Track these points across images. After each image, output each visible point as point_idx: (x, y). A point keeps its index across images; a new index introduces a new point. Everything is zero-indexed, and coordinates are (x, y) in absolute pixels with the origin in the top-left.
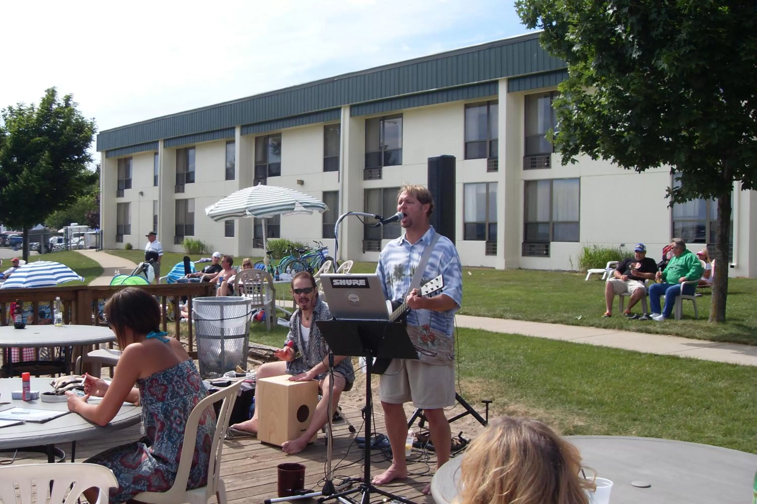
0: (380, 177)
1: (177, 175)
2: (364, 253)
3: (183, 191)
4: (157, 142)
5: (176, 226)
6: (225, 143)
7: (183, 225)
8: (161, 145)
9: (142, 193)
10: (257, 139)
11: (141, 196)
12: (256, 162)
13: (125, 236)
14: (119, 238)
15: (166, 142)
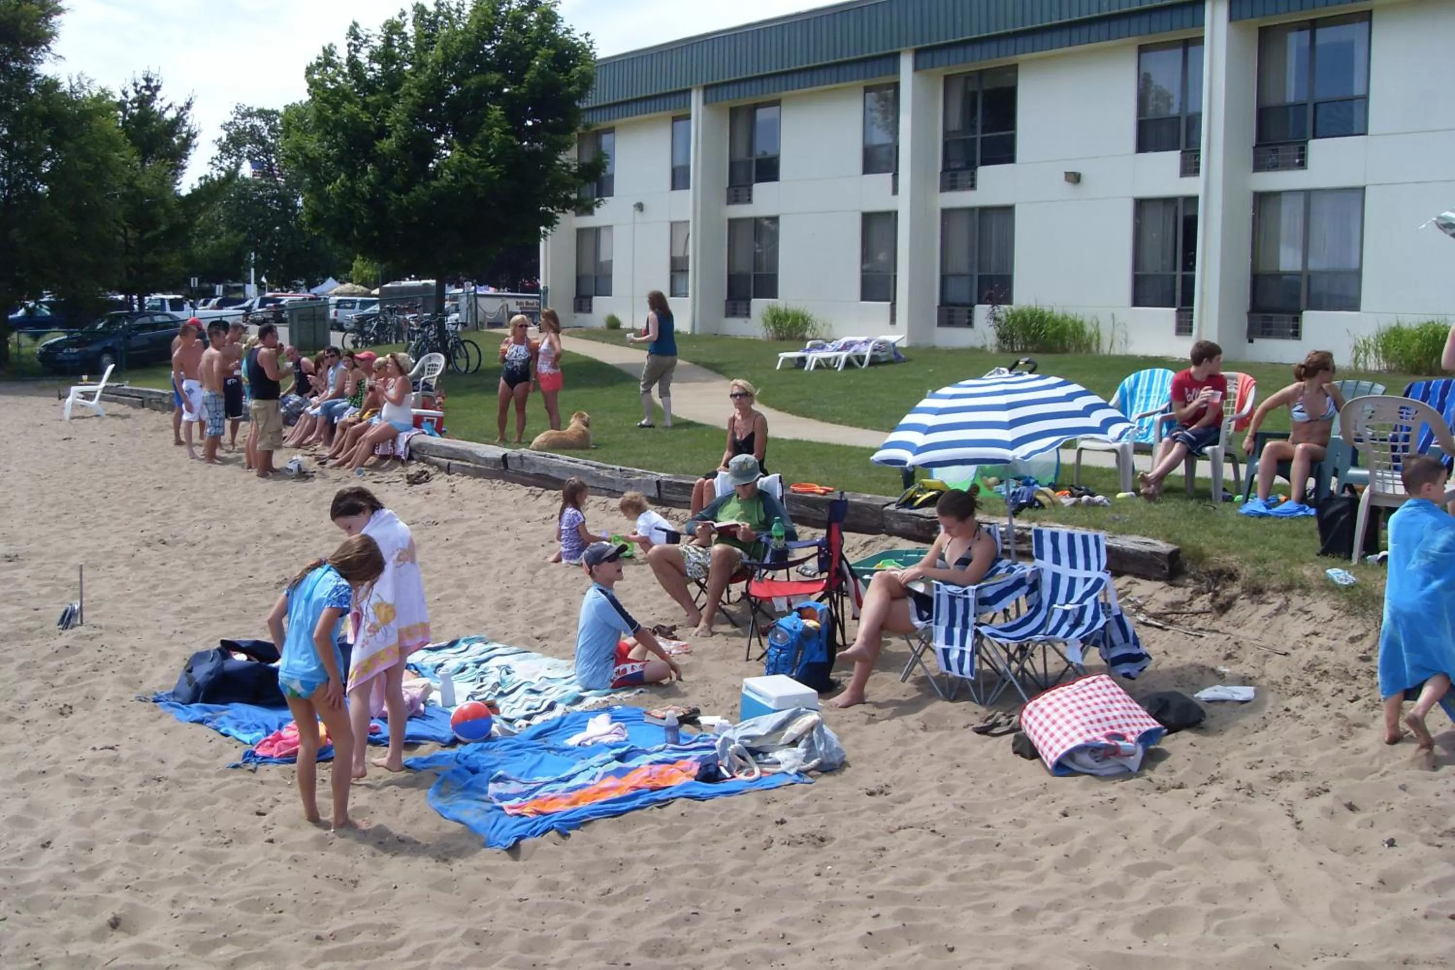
0: (1302, 165)
1: (732, 165)
2: (1251, 341)
3: (750, 201)
4: (688, 92)
5: (730, 277)
6: (862, 90)
7: (749, 276)
8: (696, 100)
9: (640, 207)
10: (947, 79)
11: (637, 212)
12: (946, 133)
13: (595, 299)
14: (582, 303)
15: (709, 92)
